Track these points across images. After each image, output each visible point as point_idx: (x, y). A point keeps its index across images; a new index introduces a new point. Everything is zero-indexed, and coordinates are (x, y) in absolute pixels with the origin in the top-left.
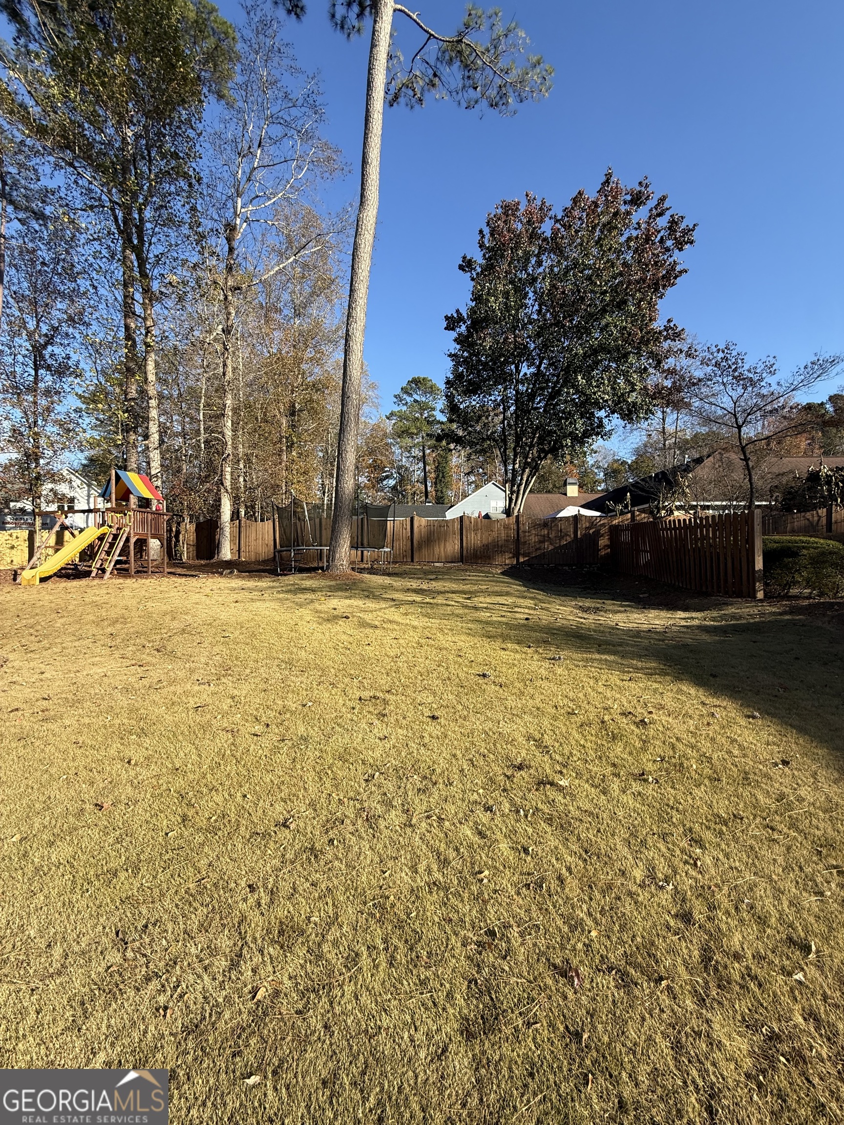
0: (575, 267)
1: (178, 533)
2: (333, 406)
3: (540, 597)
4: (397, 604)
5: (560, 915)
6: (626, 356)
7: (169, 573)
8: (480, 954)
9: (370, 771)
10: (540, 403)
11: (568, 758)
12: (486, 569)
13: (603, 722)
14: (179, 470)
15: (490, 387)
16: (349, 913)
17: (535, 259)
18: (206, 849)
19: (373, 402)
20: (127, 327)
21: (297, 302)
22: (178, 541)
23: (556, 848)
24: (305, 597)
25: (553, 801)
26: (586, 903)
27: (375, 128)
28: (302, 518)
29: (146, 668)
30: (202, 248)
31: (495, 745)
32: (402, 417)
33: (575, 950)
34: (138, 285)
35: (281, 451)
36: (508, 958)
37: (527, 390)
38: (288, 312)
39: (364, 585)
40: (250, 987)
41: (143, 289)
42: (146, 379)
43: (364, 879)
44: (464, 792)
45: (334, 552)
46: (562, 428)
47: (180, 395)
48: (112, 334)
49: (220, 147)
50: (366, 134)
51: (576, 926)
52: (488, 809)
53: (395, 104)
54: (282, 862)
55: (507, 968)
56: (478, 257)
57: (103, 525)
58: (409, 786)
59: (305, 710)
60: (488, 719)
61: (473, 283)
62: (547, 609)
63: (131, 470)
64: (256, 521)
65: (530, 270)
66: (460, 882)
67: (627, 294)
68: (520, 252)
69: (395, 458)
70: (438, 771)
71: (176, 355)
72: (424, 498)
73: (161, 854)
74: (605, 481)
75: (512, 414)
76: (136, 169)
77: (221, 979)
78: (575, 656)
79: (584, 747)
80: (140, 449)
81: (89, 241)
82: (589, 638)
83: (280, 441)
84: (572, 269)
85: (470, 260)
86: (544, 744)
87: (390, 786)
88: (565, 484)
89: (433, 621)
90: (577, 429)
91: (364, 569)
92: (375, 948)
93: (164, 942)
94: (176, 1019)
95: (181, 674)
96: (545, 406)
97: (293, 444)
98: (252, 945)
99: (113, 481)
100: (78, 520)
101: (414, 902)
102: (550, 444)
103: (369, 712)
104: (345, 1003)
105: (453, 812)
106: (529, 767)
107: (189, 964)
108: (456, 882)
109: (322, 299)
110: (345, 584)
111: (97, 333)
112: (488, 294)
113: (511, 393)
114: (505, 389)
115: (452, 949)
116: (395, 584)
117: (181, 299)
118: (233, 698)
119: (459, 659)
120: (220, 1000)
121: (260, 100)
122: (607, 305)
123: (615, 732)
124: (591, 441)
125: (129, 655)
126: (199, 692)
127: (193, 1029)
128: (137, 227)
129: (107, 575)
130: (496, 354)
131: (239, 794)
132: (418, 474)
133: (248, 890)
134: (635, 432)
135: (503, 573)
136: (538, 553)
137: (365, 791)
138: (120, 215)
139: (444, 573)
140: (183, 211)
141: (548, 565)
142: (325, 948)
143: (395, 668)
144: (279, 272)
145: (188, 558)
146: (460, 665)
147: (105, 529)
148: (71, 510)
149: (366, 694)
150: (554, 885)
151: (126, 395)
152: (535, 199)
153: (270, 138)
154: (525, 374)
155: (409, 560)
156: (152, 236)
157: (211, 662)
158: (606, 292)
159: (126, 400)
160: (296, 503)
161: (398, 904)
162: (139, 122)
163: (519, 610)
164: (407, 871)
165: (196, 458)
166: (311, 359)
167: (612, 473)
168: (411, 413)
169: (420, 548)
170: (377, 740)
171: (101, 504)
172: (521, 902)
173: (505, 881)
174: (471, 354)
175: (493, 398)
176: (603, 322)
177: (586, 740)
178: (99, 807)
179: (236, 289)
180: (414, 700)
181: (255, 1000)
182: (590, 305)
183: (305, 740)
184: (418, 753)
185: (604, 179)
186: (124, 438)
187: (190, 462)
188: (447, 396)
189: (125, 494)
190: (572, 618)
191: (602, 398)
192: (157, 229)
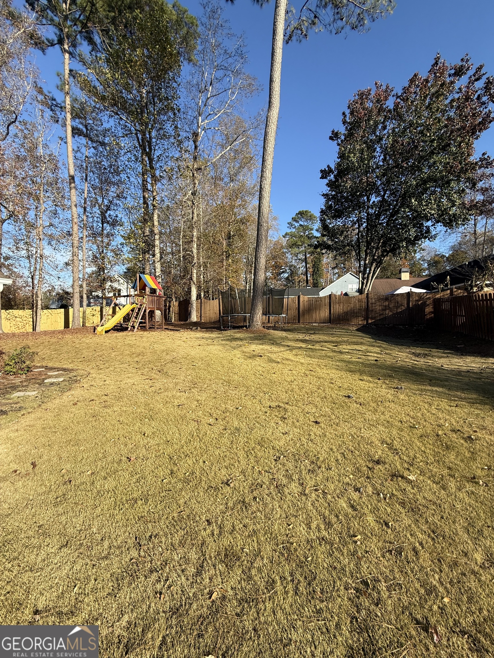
0: (411, 126)
1: (170, 306)
2: (252, 232)
3: (384, 346)
4: (291, 349)
5: (417, 579)
6: (448, 182)
7: (165, 329)
8: (358, 598)
9: (277, 454)
10: (383, 220)
11: (413, 460)
12: (346, 327)
13: (438, 435)
14: (170, 273)
15: (350, 212)
16: (267, 549)
17: (381, 125)
18: (183, 493)
19: (275, 228)
20: (144, 197)
21: (232, 173)
22: (169, 311)
23: (409, 526)
24: (237, 343)
25: (405, 490)
26: (438, 574)
27: (278, 59)
28: (234, 297)
29: (153, 381)
30: (181, 148)
31: (359, 445)
32: (292, 235)
33: (431, 610)
34: (149, 174)
35: (223, 259)
36: (380, 606)
37: (375, 212)
38: (227, 180)
39: (270, 337)
40: (208, 589)
41: (152, 176)
42: (153, 224)
43: (276, 527)
44: (339, 475)
45: (253, 317)
46: (400, 235)
47: (171, 231)
48: (137, 201)
49: (190, 89)
50: (272, 63)
51: (431, 591)
52: (357, 490)
53: (290, 42)
54: (226, 508)
55: (379, 614)
56: (342, 130)
57: (133, 303)
58: (302, 467)
59: (238, 411)
60: (353, 426)
61: (338, 147)
62: (389, 354)
63: (147, 274)
64: (210, 300)
65: (378, 134)
66: (340, 540)
67: (450, 140)
68: (371, 122)
69: (288, 260)
70: (321, 459)
71: (168, 210)
72: (305, 284)
73: (159, 492)
74: (428, 269)
75: (364, 229)
76: (147, 110)
77: (191, 580)
78: (413, 387)
79: (425, 452)
80: (151, 263)
81: (125, 153)
82: (422, 375)
83: (223, 254)
84: (408, 128)
85: (337, 133)
86: (395, 447)
87: (290, 465)
88: (400, 272)
89: (314, 360)
90: (410, 235)
91: (270, 327)
92: (285, 578)
93: (160, 550)
94: (166, 602)
95: (171, 386)
96: (387, 222)
97: (229, 255)
98: (209, 561)
99: (138, 280)
100: (122, 301)
101: (309, 550)
102: (390, 245)
103: (276, 416)
104: (267, 616)
105: (333, 488)
106: (384, 463)
107: (174, 567)
108: (338, 540)
109: (245, 170)
110: (259, 336)
111: (130, 202)
112: (349, 152)
113: (364, 215)
114: (360, 213)
115: (338, 590)
116: (289, 336)
117: (170, 179)
118: (198, 401)
119: (331, 385)
120: (191, 595)
121: (211, 58)
122: (435, 149)
123: (448, 444)
124: (420, 242)
125: (145, 373)
126: (180, 396)
127: (175, 611)
128: (148, 142)
129: (136, 329)
130: (353, 192)
131: (201, 461)
132: (302, 270)
133: (206, 523)
134: (452, 235)
135: (357, 330)
136: (382, 317)
137: (275, 467)
138: (140, 137)
139: (319, 330)
140: (171, 129)
141: (388, 325)
142: (254, 572)
143: (290, 389)
144: (222, 156)
145: (175, 320)
146: (332, 389)
147: (134, 305)
148: (120, 296)
149: (274, 404)
150: (411, 555)
151: (144, 234)
152: (381, 85)
153: (217, 79)
154: (374, 202)
155: (297, 321)
156: (155, 146)
157: (186, 379)
158: (434, 140)
159: (144, 236)
160: (231, 289)
161: (299, 550)
162: (149, 84)
163: (370, 354)
164: (304, 526)
165: (179, 265)
166: (240, 205)
167: (434, 263)
168: (298, 233)
169: (304, 314)
170: (281, 434)
171: (132, 292)
172: (386, 563)
173: (374, 545)
174: (337, 193)
175: (351, 219)
176: (432, 161)
177: (426, 448)
178: (129, 459)
179: (198, 169)
180: (303, 410)
181: (211, 600)
182: (422, 151)
183: (238, 430)
184: (307, 445)
185: (434, 61)
186: (143, 257)
187: (175, 268)
188: (321, 220)
189: (143, 287)
190: (408, 360)
191: (430, 213)
192: (158, 142)
